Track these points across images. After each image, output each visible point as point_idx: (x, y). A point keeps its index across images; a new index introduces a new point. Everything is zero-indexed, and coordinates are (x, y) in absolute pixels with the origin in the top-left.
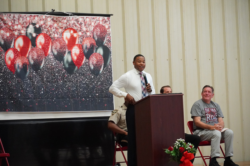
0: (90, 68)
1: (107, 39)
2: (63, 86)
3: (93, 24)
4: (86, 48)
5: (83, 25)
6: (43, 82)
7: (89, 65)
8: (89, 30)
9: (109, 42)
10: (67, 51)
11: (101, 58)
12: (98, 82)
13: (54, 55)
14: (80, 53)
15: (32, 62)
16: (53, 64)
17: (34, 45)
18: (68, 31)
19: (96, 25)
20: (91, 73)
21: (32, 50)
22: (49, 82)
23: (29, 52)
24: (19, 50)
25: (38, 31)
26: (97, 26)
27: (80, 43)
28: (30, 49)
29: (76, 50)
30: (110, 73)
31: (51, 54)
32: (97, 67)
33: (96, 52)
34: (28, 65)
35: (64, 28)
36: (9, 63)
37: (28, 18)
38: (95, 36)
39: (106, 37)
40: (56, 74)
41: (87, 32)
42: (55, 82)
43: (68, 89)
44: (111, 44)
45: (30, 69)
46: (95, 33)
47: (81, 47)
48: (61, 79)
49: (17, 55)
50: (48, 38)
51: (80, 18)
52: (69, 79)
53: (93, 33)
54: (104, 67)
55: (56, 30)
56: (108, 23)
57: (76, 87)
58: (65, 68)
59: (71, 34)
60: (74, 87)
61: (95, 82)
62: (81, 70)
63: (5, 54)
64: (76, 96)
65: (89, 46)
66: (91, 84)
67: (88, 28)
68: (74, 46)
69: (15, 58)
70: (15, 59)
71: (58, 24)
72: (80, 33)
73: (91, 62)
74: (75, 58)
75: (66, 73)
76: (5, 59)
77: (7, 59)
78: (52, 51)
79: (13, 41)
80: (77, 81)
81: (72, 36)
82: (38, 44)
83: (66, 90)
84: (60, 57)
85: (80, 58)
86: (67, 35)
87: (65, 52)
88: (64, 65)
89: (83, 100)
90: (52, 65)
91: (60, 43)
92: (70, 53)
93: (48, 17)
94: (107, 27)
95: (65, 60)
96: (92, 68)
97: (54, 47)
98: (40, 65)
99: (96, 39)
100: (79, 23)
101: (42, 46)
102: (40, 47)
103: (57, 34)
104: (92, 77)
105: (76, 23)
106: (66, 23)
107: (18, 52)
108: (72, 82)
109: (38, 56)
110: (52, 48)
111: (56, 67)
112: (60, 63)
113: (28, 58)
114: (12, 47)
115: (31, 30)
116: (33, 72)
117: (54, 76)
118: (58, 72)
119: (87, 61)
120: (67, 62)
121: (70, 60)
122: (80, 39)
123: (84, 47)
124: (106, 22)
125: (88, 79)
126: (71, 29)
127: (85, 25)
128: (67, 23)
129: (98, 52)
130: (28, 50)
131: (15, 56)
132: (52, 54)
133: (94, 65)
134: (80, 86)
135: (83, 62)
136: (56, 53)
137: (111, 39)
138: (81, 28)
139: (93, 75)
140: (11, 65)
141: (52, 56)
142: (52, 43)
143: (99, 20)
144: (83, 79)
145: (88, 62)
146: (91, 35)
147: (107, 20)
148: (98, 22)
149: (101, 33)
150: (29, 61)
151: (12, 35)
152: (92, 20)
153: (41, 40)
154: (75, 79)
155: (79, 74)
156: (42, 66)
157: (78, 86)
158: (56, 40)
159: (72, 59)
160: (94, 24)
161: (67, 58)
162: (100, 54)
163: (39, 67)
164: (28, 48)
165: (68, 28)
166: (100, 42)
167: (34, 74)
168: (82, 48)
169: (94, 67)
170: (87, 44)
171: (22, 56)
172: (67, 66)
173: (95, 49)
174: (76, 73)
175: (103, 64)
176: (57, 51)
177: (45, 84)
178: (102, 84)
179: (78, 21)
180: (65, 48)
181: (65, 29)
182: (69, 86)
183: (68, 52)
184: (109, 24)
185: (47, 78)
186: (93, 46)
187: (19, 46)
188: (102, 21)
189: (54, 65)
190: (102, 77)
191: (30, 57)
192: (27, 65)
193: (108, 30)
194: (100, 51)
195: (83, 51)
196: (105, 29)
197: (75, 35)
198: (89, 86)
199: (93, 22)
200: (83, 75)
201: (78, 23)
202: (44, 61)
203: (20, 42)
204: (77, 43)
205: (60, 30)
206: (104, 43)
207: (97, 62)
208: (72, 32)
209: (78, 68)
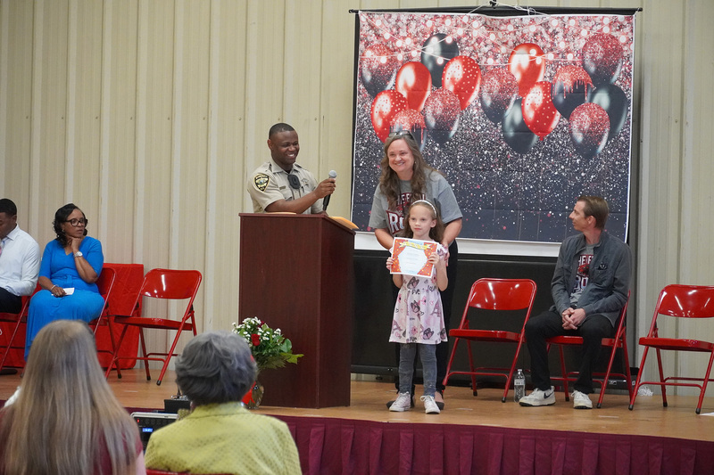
0: (573, 139)
1: (623, 69)
2: (504, 181)
3: (584, 33)
4: (562, 91)
5: (560, 35)
6: (457, 170)
7: (571, 132)
8: (572, 48)
9: (627, 78)
10: (513, 99)
11: (603, 116)
12: (590, 174)
13: (483, 106)
14: (544, 104)
15: (433, 123)
16: (478, 128)
17: (438, 83)
18: (522, 50)
19: (592, 34)
20: (575, 153)
21: (434, 94)
22: (470, 170)
23: (427, 100)
24: (405, 95)
25: (450, 51)
26: (594, 38)
27: (548, 79)
28: (428, 93)
29: (535, 97)
30: (624, 152)
31: (477, 105)
32: (592, 138)
33: (591, 101)
34: (424, 128)
35: (511, 43)
36: (379, 123)
37: (429, 21)
38: (588, 62)
39: (620, 65)
40: (486, 152)
41: (568, 52)
42: (484, 170)
43: (515, 189)
44: (630, 82)
45: (428, 137)
46: (588, 56)
47: (548, 88)
48: (500, 165)
49: (402, 106)
50: (472, 67)
51: (554, 21)
52: (518, 164)
53: (582, 56)
54: (609, 139)
55: (495, 49)
56: (627, 30)
57: (536, 185)
58: (506, 139)
59: (531, 58)
60: (530, 183)
61: (583, 174)
62: (549, 143)
63: (373, 104)
64: (532, 205)
65: (568, 85)
66: (572, 178)
67: (572, 44)
68: (533, 86)
69: (393, 113)
70: (394, 116)
71: (496, 35)
72: (550, 56)
73: (575, 126)
74: (531, 115)
75: (508, 150)
76: (372, 115)
77: (376, 115)
78: (481, 99)
79: (394, 75)
80: (539, 170)
81: (532, 63)
82: (447, 81)
83: (509, 191)
84: (495, 112)
85: (544, 114)
86: (521, 60)
87: (508, 102)
88: (503, 130)
89: (549, 216)
90: (475, 130)
91: (499, 80)
92: (520, 102)
93: (474, 19)
94: (623, 39)
95: (508, 121)
96: (579, 138)
97: (485, 89)
98: (450, 130)
99: (592, 69)
100: (550, 31)
101: (455, 86)
102: (451, 88)
103: (495, 58)
104: (578, 161)
105: (543, 30)
106: (515, 33)
107: (404, 99)
108: (527, 170)
109: (445, 110)
110: (480, 91)
111: (485, 135)
112: (496, 126)
113: (423, 113)
114: (388, 88)
115: (433, 49)
116: (433, 146)
117: (481, 155)
118: (490, 146)
119: (566, 122)
120: (512, 123)
121: (518, 119)
122: (549, 69)
123: (557, 88)
124: (621, 27)
125: (566, 166)
126: (530, 46)
127: (565, 37)
128: (517, 33)
129: (595, 101)
130: (424, 95)
131: (393, 109)
132: (480, 105)
133: (583, 132)
134: (544, 181)
135: (554, 124)
136: (488, 103)
137: (632, 69)
138: (552, 44)
139: (579, 158)
140: (383, 128)
141: (478, 109)
142: (483, 80)
143: (602, 24)
144: (553, 166)
145: (569, 126)
146: (577, 59)
147: (625, 23)
148: (599, 27)
149: (607, 54)
150: (425, 119)
151: (392, 61)
152: (582, 25)
153: (455, 71)
154: (532, 166)
155: (545, 153)
156: (453, 133)
157: (538, 181)
158: (491, 72)
159: (524, 116)
160: (589, 33)
161: (513, 114)
162: (599, 107)
163: (447, 135)
164: (426, 90)
165: (521, 45)
166: (602, 78)
167: (436, 149)
168: (551, 92)
169: (585, 137)
170: (565, 81)
171: (410, 108)
172: (511, 134)
173: (589, 94)
174: (534, 151)
175: (607, 130)
176: (492, 98)
177: (461, 173)
178: (599, 179)
179: (549, 27)
180: (510, 91)
181: (516, 47)
182: (517, 182)
183: (516, 101)
184: (630, 34)
185: (465, 161)
186: (582, 87)
187: (406, 86)
188: (610, 24)
189: (480, 131)
190: (601, 163)
191: (429, 111)
192: (420, 129)
193: (625, 48)
194: (603, 99)
195: (551, 97)
196: (617, 45)
197: (539, 61)
198: (566, 184)
199: (585, 28)
200: (555, 155)
201: (547, 32)
202: (458, 120)
203: (408, 77)
204: (540, 79)
205: (503, 49)
206: (615, 78)
207: (592, 125)
208: (533, 52)
209: (541, 138)
